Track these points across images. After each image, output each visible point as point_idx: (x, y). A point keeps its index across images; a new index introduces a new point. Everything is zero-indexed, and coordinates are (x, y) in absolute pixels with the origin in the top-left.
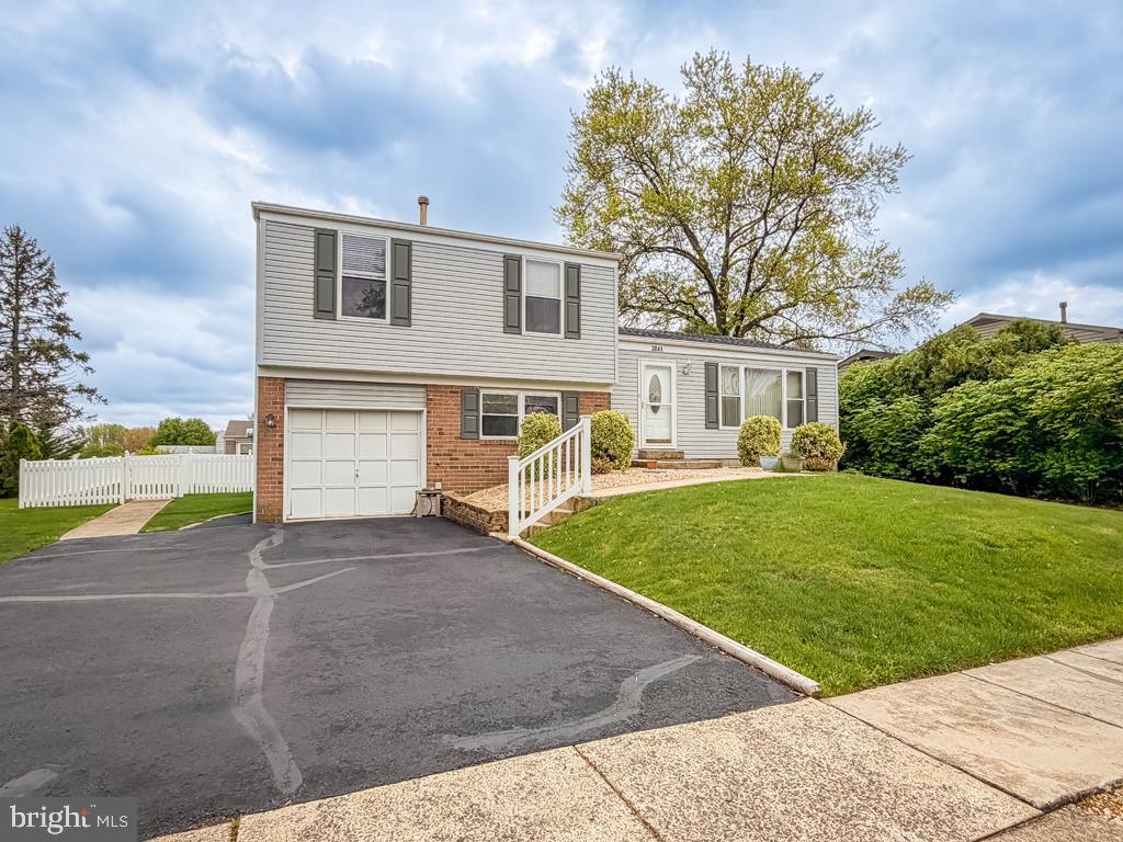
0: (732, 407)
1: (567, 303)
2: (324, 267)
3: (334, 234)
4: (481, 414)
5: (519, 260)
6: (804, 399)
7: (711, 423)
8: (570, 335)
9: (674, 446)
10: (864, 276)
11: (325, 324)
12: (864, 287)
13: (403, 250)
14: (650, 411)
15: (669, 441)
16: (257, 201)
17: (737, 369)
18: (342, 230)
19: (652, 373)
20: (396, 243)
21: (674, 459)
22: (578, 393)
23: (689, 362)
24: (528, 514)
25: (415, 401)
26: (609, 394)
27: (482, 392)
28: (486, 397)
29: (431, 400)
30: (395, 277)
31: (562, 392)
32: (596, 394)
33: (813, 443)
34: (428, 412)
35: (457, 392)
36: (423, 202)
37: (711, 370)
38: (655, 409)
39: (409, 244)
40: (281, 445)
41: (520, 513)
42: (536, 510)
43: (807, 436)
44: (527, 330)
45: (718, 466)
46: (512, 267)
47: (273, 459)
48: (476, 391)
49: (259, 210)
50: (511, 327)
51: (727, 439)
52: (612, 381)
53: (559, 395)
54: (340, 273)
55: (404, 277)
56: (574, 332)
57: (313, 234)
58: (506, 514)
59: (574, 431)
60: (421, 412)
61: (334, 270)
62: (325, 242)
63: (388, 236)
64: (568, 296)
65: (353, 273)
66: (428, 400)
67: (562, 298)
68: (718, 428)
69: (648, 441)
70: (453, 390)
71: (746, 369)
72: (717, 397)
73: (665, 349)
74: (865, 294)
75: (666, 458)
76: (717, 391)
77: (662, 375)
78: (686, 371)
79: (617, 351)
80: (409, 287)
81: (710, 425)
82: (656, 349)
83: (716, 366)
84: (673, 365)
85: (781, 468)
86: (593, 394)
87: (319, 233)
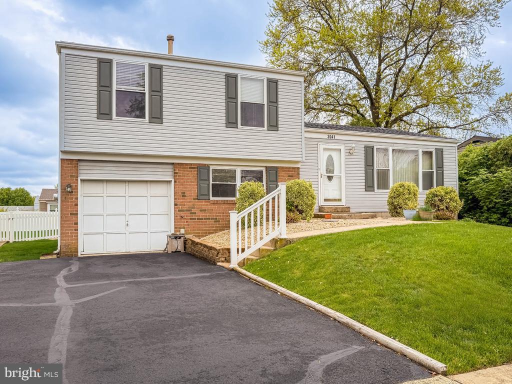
0: (383, 177)
1: (269, 106)
2: (104, 84)
3: (110, 62)
4: (211, 182)
5: (235, 77)
6: (434, 170)
7: (369, 187)
8: (271, 128)
9: (343, 203)
10: (475, 85)
11: (104, 123)
12: (475, 93)
13: (156, 72)
14: (326, 179)
15: (340, 200)
16: (59, 40)
17: (387, 150)
18: (116, 59)
19: (327, 154)
20: (152, 67)
21: (343, 212)
22: (277, 168)
23: (354, 145)
24: (243, 250)
25: (166, 174)
26: (299, 168)
27: (212, 168)
28: (215, 171)
29: (177, 173)
30: (151, 90)
31: (266, 167)
32: (290, 168)
33: (441, 200)
34: (175, 182)
35: (195, 168)
36: (170, 39)
37: (369, 151)
38: (330, 178)
39: (160, 68)
40: (77, 205)
41: (238, 249)
42: (249, 248)
43: (437, 196)
44: (242, 125)
45: (373, 217)
46: (231, 81)
47: (71, 214)
48: (207, 167)
49: (60, 47)
50: (231, 123)
51: (381, 198)
52: (300, 160)
53: (264, 170)
54: (115, 87)
55: (157, 90)
56: (274, 126)
57: (96, 62)
58: (229, 250)
59: (274, 194)
60: (170, 182)
61: (110, 86)
62: (104, 67)
63: (146, 62)
64: (269, 101)
65: (123, 88)
66: (175, 173)
67: (265, 103)
68: (374, 191)
69: (325, 200)
70: (192, 166)
71: (393, 150)
72: (373, 170)
73: (337, 137)
74: (476, 98)
75: (338, 212)
76: (373, 165)
77: (335, 155)
78: (351, 152)
79: (303, 139)
80: (161, 97)
81: (368, 189)
82: (331, 137)
83: (372, 148)
84: (342, 147)
85: (418, 218)
86: (286, 168)
87: (101, 61)
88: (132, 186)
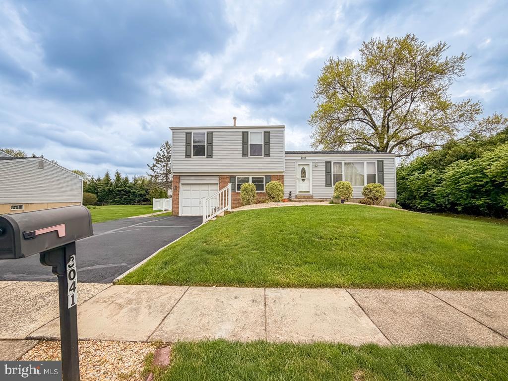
0: (338, 178)
1: (265, 145)
2: (188, 143)
3: (191, 133)
4: (237, 183)
5: (247, 133)
6: (376, 173)
7: (328, 184)
9: (311, 193)
11: (188, 159)
13: (210, 135)
14: (301, 181)
15: (309, 192)
16: (172, 127)
17: (340, 163)
18: (193, 131)
19: (302, 167)
20: (208, 133)
21: (310, 198)
22: (271, 176)
23: (318, 162)
25: (216, 180)
26: (283, 175)
27: (237, 177)
30: (208, 143)
31: (266, 176)
32: (278, 175)
34: (220, 184)
36: (235, 118)
37: (328, 165)
38: (303, 180)
39: (212, 133)
40: (179, 194)
43: (368, 189)
46: (245, 135)
47: (176, 198)
48: (235, 176)
49: (172, 129)
50: (245, 155)
51: (331, 192)
52: (283, 171)
53: (264, 177)
54: (192, 144)
55: (210, 143)
56: (267, 155)
57: (185, 134)
60: (217, 184)
61: (191, 144)
62: (188, 135)
64: (265, 142)
65: (196, 144)
66: (219, 180)
67: (263, 143)
68: (330, 187)
69: (299, 192)
70: (227, 177)
71: (345, 164)
72: (331, 175)
73: (307, 158)
76: (331, 172)
77: (306, 168)
78: (316, 165)
79: (284, 160)
80: (212, 146)
81: (328, 186)
82: (303, 158)
83: (331, 162)
84: (311, 163)
85: (332, 202)
86: (276, 175)
87: (187, 133)
88: (203, 186)
